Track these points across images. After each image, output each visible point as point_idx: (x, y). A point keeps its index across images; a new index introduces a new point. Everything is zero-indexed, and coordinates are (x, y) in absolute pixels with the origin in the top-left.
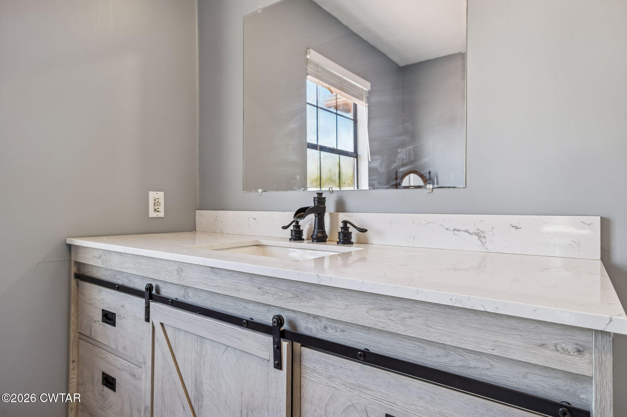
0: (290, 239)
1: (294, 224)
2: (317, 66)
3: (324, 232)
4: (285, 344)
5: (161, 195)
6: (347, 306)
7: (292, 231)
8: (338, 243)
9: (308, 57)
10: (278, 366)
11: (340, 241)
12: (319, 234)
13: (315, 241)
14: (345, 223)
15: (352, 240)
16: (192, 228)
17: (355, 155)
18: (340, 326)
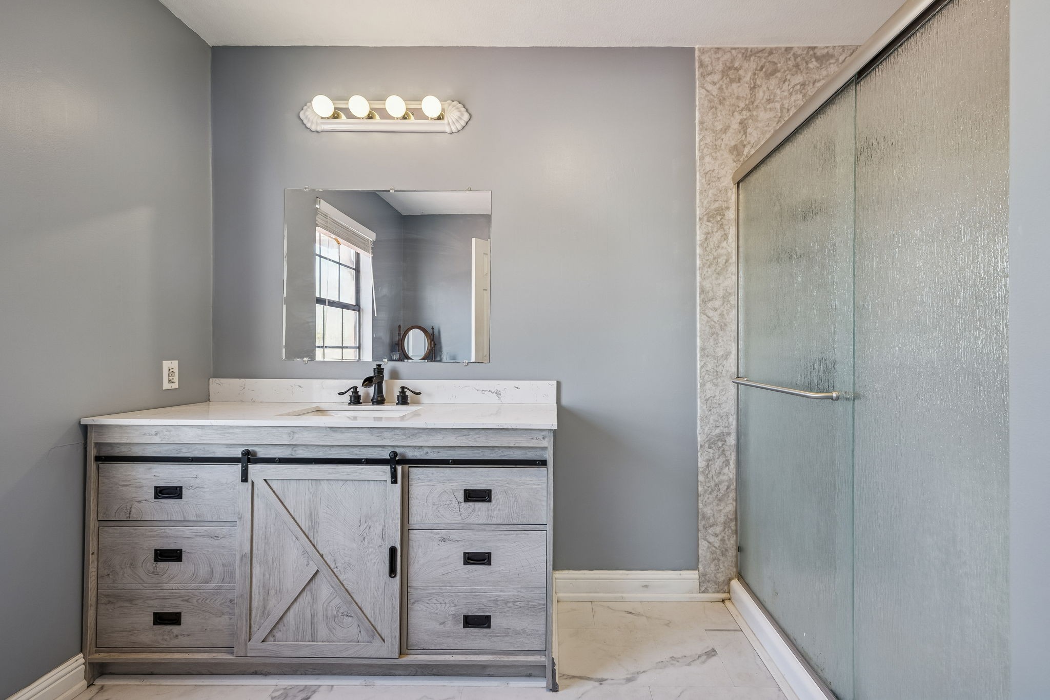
0: (350, 404)
1: (352, 390)
2: (326, 216)
3: (382, 396)
4: (399, 468)
5: (175, 364)
6: (443, 438)
7: (351, 396)
8: (397, 404)
9: (318, 206)
10: (394, 481)
11: (399, 403)
12: (379, 398)
13: (375, 403)
14: (403, 388)
15: (408, 401)
16: (207, 399)
17: (357, 307)
18: (437, 450)
